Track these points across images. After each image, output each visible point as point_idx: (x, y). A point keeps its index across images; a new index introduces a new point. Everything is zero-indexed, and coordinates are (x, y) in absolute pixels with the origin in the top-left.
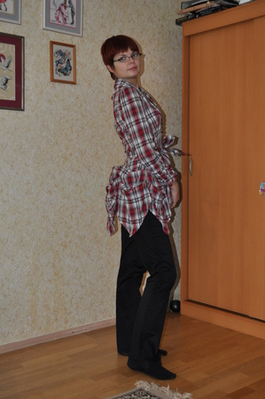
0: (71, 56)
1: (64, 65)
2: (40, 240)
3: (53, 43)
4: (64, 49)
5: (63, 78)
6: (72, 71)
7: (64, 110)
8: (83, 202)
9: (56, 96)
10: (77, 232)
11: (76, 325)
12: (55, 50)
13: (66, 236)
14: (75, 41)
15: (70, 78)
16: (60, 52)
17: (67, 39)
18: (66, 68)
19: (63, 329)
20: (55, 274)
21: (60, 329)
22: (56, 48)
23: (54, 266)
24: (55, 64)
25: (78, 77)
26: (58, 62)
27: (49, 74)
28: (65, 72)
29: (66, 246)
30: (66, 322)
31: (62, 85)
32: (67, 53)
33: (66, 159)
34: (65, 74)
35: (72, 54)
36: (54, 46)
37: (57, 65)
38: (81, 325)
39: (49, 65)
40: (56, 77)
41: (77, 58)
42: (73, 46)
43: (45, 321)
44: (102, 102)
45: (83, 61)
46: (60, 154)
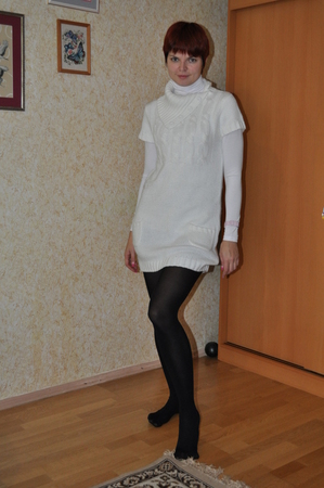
0: (85, 38)
1: (75, 51)
2: (45, 272)
3: (60, 22)
4: (75, 29)
5: (74, 67)
6: (86, 58)
7: (75, 108)
8: (98, 224)
9: (65, 91)
10: (91, 261)
11: (89, 375)
12: (63, 31)
13: (78, 267)
14: (89, 18)
15: (82, 67)
16: (70, 34)
17: (78, 16)
18: (78, 55)
19: (73, 380)
20: (64, 314)
21: (69, 380)
22: (65, 28)
23: (62, 304)
24: (63, 49)
25: (93, 65)
26: (68, 47)
27: (56, 62)
28: (76, 59)
29: (77, 279)
30: (77, 371)
31: (73, 76)
32: (79, 35)
33: (78, 171)
34: (77, 62)
35: (85, 36)
36: (63, 25)
37: (66, 51)
38: (95, 374)
39: (56, 50)
40: (65, 66)
41: (92, 40)
42: (87, 25)
43: (50, 371)
44: (124, 97)
45: (100, 44)
46: (70, 164)
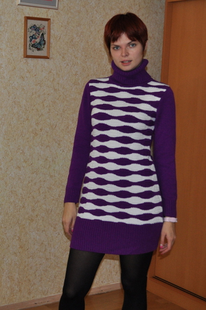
0: (46, 30)
1: (38, 40)
2: (7, 214)
3: (27, 18)
4: (38, 23)
5: (37, 53)
6: (46, 46)
7: (36, 85)
8: (51, 176)
9: (29, 72)
10: (44, 206)
11: (39, 297)
12: (29, 26)
13: (33, 210)
14: (49, 14)
15: (43, 53)
16: (35, 28)
17: (41, 13)
18: (40, 43)
19: (26, 300)
20: (21, 247)
21: (23, 300)
22: (31, 23)
23: (20, 239)
24: (29, 39)
25: (52, 50)
26: (32, 37)
27: (22, 50)
28: (38, 47)
29: (32, 220)
30: (29, 293)
31: (35, 60)
32: (41, 27)
33: (36, 134)
34: (39, 49)
35: (46, 28)
36: (29, 21)
37: (31, 41)
38: (44, 296)
39: (23, 40)
40: (30, 53)
41: (52, 31)
42: (47, 20)
43: (8, 292)
44: (76, 75)
45: (57, 33)
46: (31, 130)
